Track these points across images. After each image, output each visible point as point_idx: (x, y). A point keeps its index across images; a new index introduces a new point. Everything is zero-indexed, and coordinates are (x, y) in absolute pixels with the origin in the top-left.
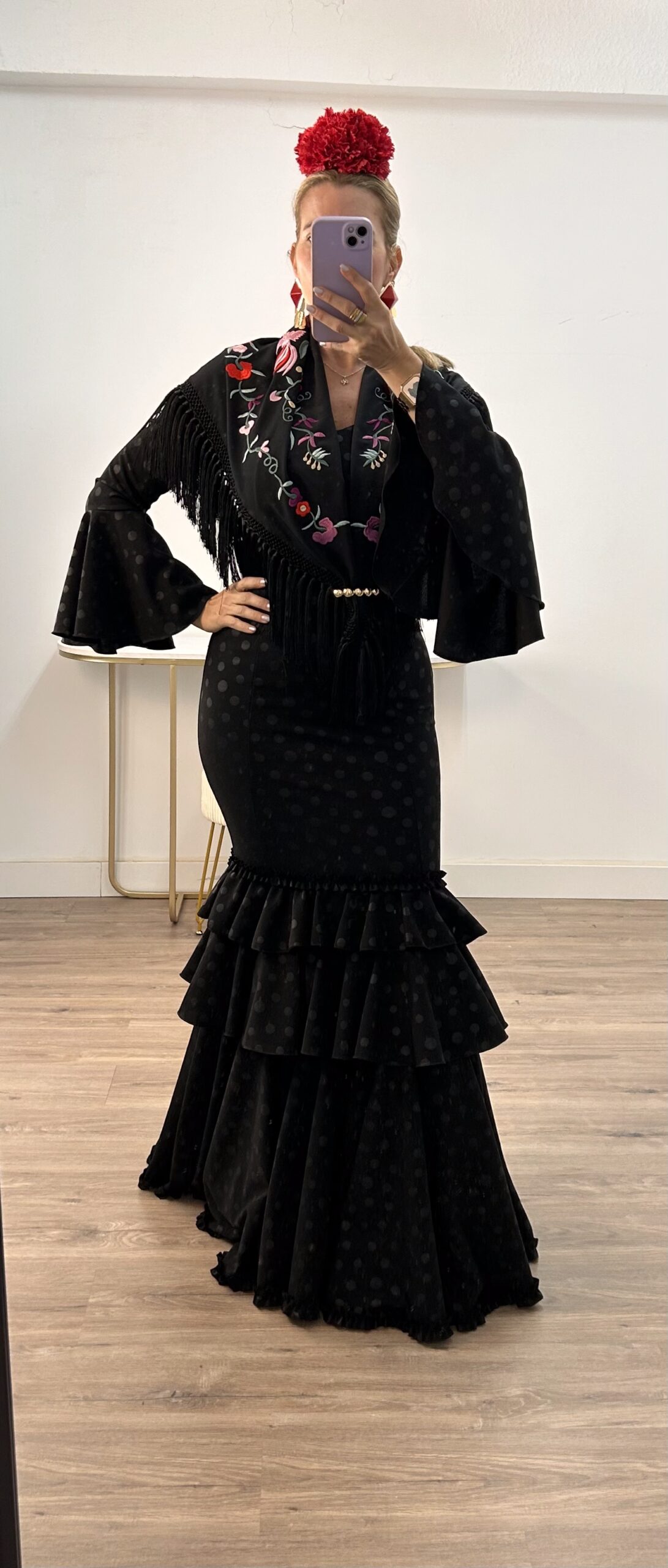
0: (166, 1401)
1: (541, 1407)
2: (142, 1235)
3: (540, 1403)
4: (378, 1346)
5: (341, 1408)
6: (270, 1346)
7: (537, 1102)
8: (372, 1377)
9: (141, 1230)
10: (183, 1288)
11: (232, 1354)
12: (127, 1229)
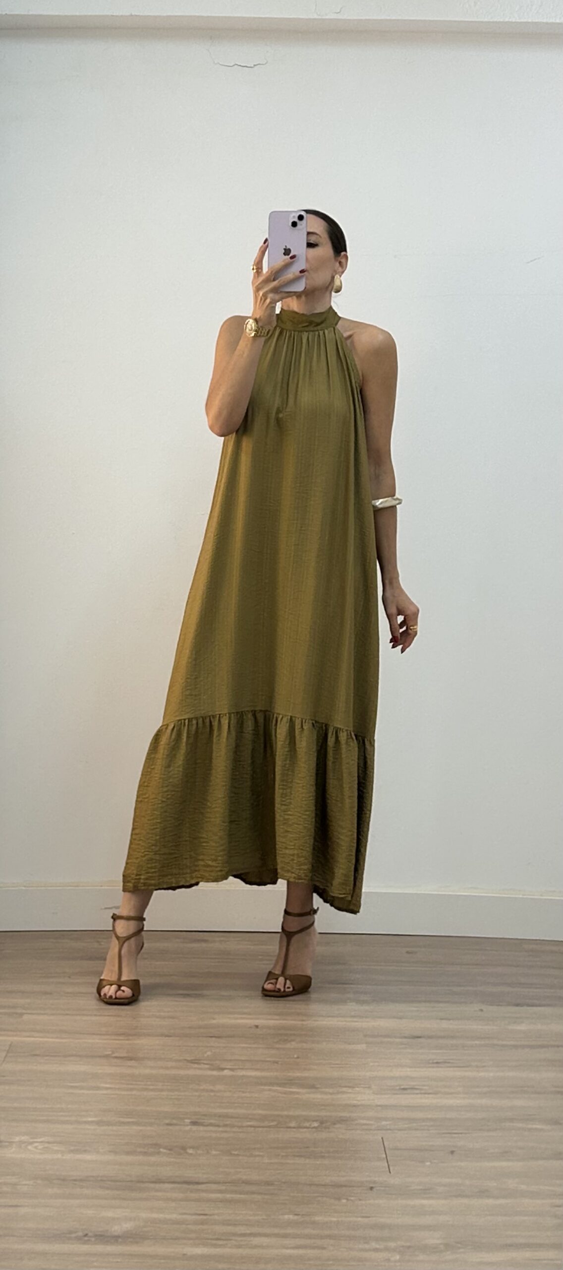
0: (78, 1239)
1: (462, 1250)
2: (46, 1145)
3: (459, 1248)
4: (296, 1215)
5: (256, 1247)
6: (184, 1211)
7: (492, 1074)
8: (289, 1231)
9: (48, 1143)
10: (93, 1177)
11: (144, 1215)
12: (31, 1140)
